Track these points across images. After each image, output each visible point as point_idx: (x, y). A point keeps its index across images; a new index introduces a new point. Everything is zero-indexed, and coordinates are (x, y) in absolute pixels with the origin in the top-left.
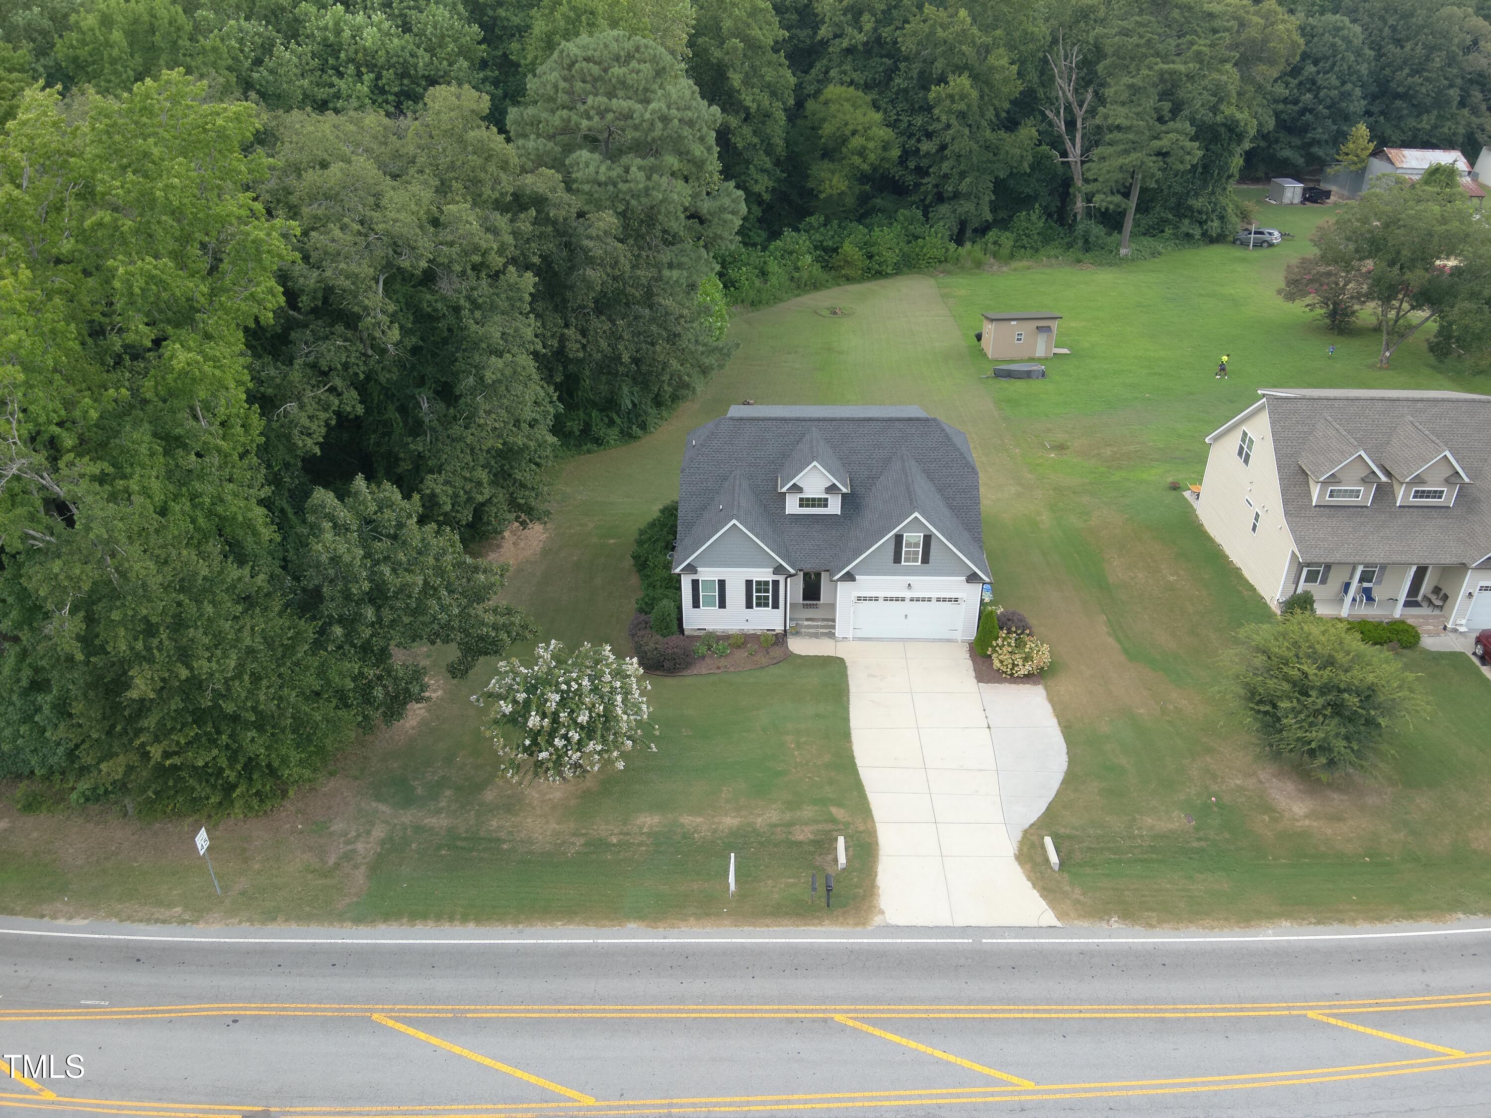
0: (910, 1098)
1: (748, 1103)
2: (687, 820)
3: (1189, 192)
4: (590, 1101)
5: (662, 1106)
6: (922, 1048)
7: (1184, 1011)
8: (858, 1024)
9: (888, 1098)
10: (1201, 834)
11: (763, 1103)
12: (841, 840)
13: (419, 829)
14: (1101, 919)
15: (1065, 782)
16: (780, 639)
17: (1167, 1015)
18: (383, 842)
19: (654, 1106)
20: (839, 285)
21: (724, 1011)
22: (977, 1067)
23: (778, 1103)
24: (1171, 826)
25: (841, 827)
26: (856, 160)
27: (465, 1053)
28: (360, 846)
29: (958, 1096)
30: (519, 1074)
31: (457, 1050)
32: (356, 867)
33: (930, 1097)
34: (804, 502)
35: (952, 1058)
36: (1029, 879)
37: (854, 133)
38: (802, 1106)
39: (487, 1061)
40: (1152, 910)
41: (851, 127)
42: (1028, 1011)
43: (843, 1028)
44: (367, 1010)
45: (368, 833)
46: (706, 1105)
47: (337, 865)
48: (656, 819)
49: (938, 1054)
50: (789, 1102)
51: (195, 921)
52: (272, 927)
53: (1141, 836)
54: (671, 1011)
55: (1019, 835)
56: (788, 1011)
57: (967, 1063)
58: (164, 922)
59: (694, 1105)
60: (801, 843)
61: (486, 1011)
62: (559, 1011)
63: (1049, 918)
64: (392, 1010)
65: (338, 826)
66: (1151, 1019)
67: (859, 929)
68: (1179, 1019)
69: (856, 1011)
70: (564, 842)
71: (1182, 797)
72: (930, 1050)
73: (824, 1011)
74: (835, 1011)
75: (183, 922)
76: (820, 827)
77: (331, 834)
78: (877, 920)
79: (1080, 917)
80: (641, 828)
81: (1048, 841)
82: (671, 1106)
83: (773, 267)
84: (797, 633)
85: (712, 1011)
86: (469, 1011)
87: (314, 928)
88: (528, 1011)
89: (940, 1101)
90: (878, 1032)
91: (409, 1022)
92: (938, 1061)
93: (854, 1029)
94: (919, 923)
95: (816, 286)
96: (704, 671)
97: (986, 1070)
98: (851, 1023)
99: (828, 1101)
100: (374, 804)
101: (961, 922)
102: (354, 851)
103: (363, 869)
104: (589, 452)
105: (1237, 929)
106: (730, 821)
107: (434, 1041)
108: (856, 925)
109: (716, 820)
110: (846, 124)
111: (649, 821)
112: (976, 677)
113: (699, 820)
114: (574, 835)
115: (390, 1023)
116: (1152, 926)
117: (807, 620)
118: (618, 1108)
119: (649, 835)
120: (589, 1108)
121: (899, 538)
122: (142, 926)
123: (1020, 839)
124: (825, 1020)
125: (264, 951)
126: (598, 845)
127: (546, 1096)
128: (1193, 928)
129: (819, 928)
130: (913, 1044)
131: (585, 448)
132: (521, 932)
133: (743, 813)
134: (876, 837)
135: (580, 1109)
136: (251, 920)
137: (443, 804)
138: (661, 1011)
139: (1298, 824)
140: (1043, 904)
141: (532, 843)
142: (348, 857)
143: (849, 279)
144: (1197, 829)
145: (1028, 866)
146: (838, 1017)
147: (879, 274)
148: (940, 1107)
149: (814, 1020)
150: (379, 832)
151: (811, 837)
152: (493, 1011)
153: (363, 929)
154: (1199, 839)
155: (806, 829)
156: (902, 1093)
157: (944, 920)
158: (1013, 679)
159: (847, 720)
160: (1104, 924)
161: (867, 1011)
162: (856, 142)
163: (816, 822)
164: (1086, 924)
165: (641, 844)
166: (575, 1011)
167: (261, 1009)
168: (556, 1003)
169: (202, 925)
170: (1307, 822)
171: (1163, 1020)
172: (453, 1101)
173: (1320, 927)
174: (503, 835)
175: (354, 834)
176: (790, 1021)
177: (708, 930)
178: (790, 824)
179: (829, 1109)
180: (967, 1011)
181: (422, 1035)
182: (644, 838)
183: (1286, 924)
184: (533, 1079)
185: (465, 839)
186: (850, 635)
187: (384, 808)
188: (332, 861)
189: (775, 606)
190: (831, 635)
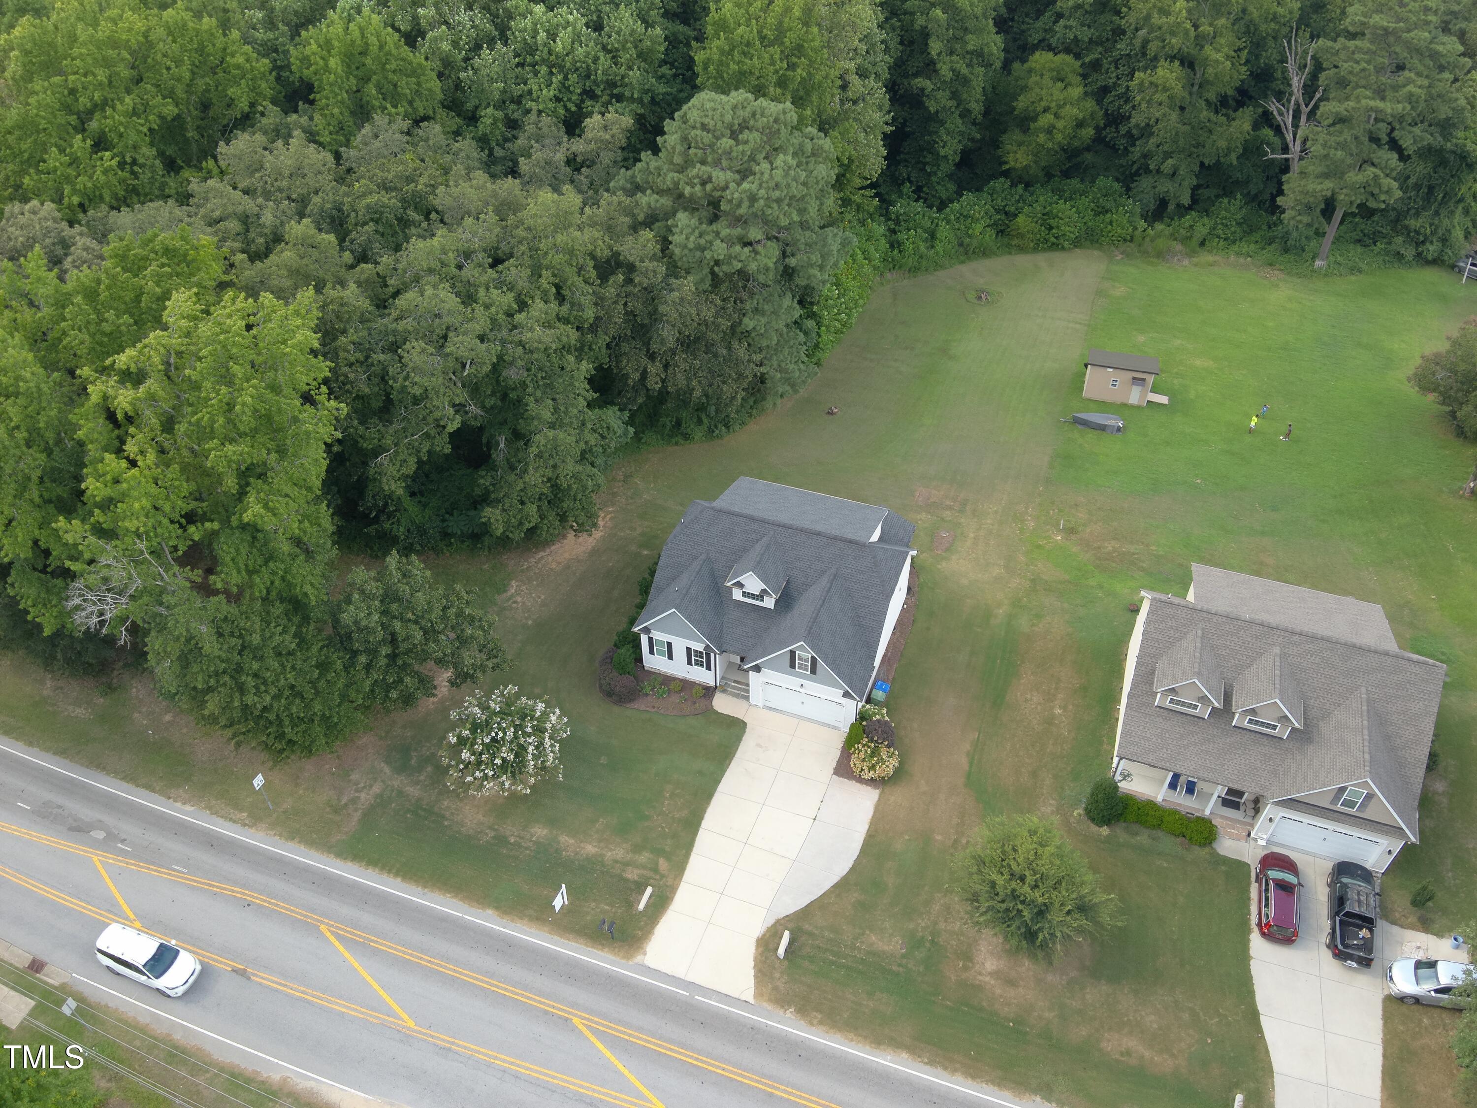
0: (588, 1089)
1: (496, 1058)
2: (563, 839)
3: (1409, 209)
4: (411, 1024)
5: (448, 1042)
6: (613, 1059)
7: (790, 1093)
8: (584, 1029)
9: (574, 1084)
10: (904, 961)
11: (504, 1061)
12: (649, 890)
13: (400, 793)
14: (782, 1007)
15: (836, 886)
16: (709, 692)
17: (776, 1092)
18: (377, 796)
19: (444, 1040)
20: (1010, 253)
21: (512, 992)
22: (638, 1084)
23: (512, 1063)
24: (886, 948)
25: (658, 877)
26: (1042, 138)
27: (360, 969)
28: (363, 795)
29: (616, 1098)
30: (382, 992)
31: (356, 965)
32: (356, 810)
33: (599, 1092)
34: (745, 594)
35: (626, 1072)
36: (755, 960)
38: (523, 1071)
39: (369, 979)
40: (821, 1012)
41: (1043, 104)
42: (692, 1057)
43: (574, 1029)
44: (319, 921)
45: (371, 786)
46: (472, 1050)
47: (346, 805)
48: (545, 832)
49: (620, 1067)
50: (518, 1066)
51: (251, 827)
52: (290, 844)
53: (859, 949)
54: (482, 981)
55: (771, 922)
56: (549, 1005)
57: (633, 1079)
58: (234, 822)
59: (465, 1048)
60: (626, 880)
61: (382, 944)
62: (421, 959)
63: (749, 995)
64: (332, 926)
65: (354, 777)
66: (764, 1091)
67: (623, 961)
68: (781, 1098)
69: (588, 1020)
70: (481, 832)
71: (912, 926)
72: (616, 1062)
73: (569, 1013)
74: (576, 1015)
75: (244, 825)
76: (645, 872)
77: (350, 781)
78: (639, 959)
79: (770, 1000)
80: (532, 836)
81: (787, 934)
82: (453, 1043)
83: (944, 232)
84: (724, 691)
85: (505, 990)
86: (373, 941)
87: (313, 852)
88: (404, 953)
89: (603, 1097)
90: (593, 1039)
91: (338, 937)
92: (618, 1072)
93: (581, 1032)
94: (663, 969)
95: (984, 252)
96: (643, 707)
97: (642, 1088)
98: (580, 1027)
99: (540, 1073)
100: (382, 764)
101: (690, 978)
102: (359, 798)
103: (359, 813)
105: (868, 1047)
106: (590, 849)
107: (347, 955)
108: (624, 958)
109: (582, 845)
110: (1041, 99)
111: (540, 832)
112: (835, 769)
113: (572, 841)
114: (490, 828)
115: (328, 934)
116: (812, 1024)
117: (735, 682)
118: (424, 1034)
119: (535, 843)
120: (409, 1029)
121: (793, 653)
122: (220, 821)
123: (769, 925)
124: (566, 1019)
125: (280, 861)
126: (504, 841)
127: (391, 1013)
128: (838, 1036)
129: (599, 952)
130: (608, 1054)
131: (673, 441)
132: (424, 894)
133: (602, 845)
134: (675, 894)
135: (404, 1027)
136: (280, 835)
137: (422, 778)
138: (477, 979)
139: (980, 978)
140: (751, 981)
141: (462, 826)
142: (354, 801)
143: (1022, 249)
144: (904, 956)
145: (760, 950)
146: (575, 1020)
147: (1055, 247)
148: (601, 1101)
149: (560, 1017)
150: (377, 789)
151: (636, 878)
152: (385, 946)
153: (339, 862)
154: (899, 965)
155: (636, 871)
156: (584, 1083)
157: (680, 973)
158: (860, 780)
159: (717, 782)
160: (781, 1012)
161: (596, 1023)
162: (1045, 120)
163: (644, 867)
164: (769, 1008)
165: (526, 848)
166: (430, 962)
167: (265, 901)
168: (422, 952)
169: (253, 831)
170: (987, 979)
171: (771, 1095)
172: (341, 997)
173: (927, 1068)
174: (447, 814)
175: (362, 785)
176: (546, 1012)
177: (532, 930)
178: (627, 864)
179: (538, 1079)
180: (655, 1044)
181: (341, 949)
182: (531, 844)
183: (905, 1055)
184: (388, 999)
185: (425, 810)
186: (760, 704)
187: (387, 770)
188: (344, 801)
189: (709, 668)
190: (747, 698)
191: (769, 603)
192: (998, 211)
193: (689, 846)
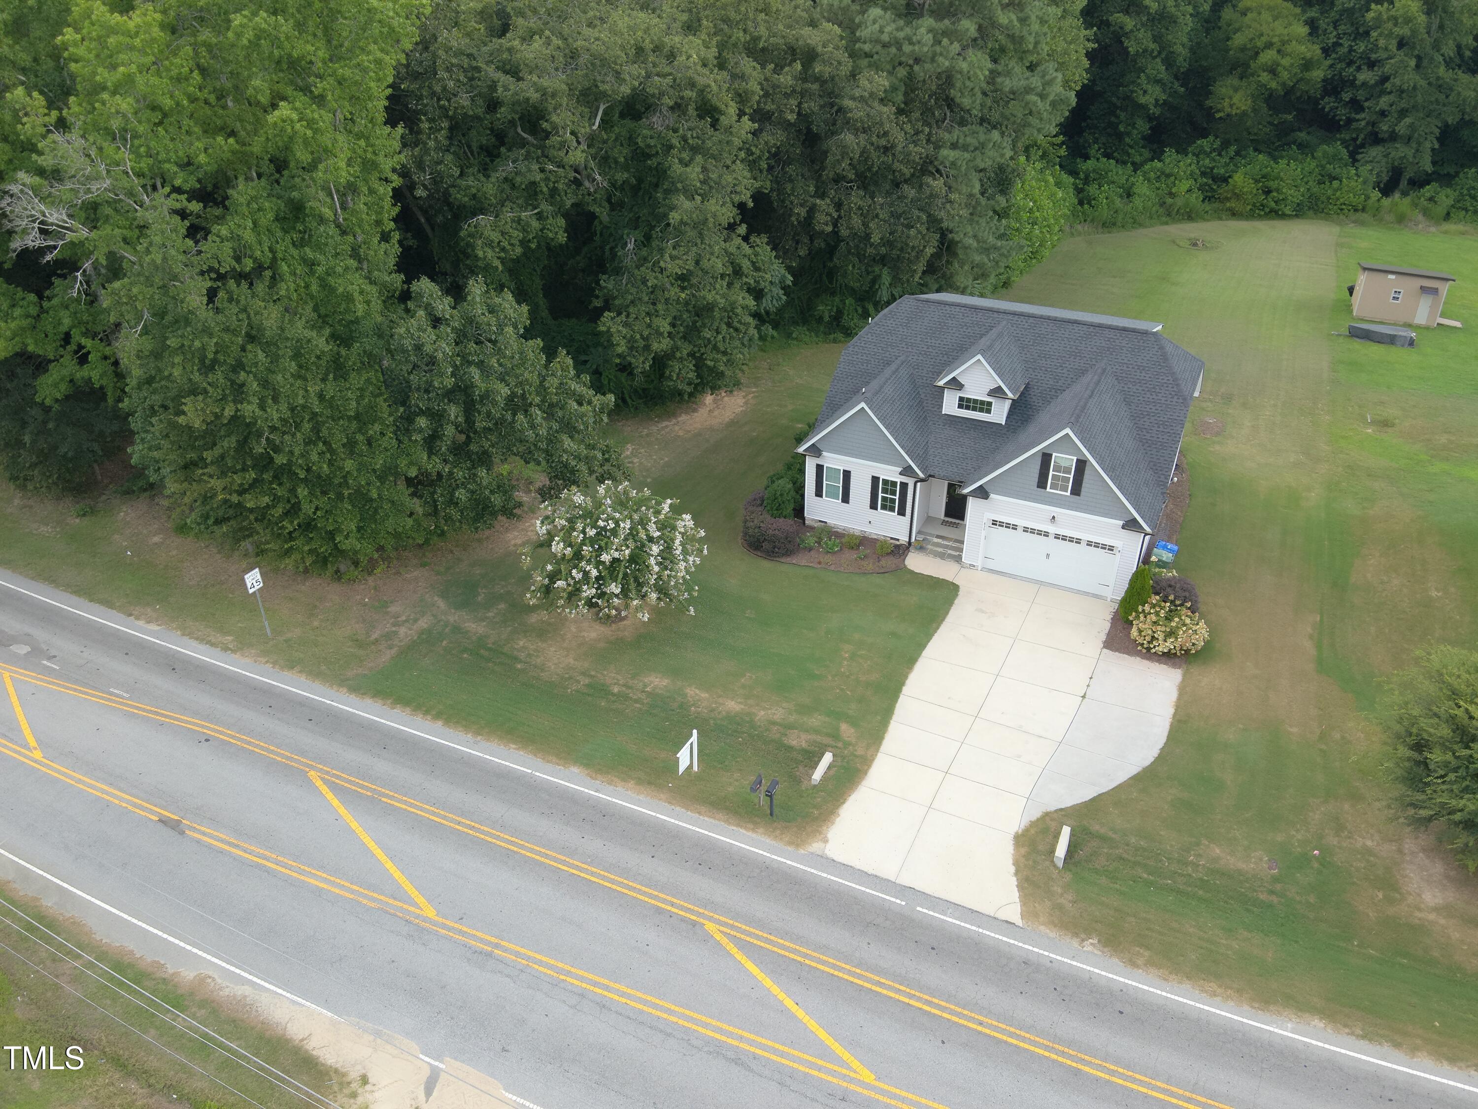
0: (730, 1035)
1: (568, 973)
2: (692, 692)
4: (430, 913)
5: (489, 943)
6: (775, 990)
7: (1113, 1073)
8: (724, 941)
9: (706, 1025)
10: (1278, 887)
11: (582, 979)
12: (828, 758)
13: (457, 629)
14: (1076, 935)
15: (1136, 779)
16: (901, 551)
17: (1086, 1069)
18: (422, 632)
19: (482, 941)
21: (604, 878)
22: (822, 1034)
23: (596, 984)
24: (1241, 865)
25: (840, 745)
26: (1265, 77)
27: (359, 830)
28: (402, 631)
29: (782, 1055)
30: (389, 865)
31: (354, 825)
32: (390, 647)
33: (752, 1043)
34: (964, 403)
35: (800, 1013)
36: (1016, 863)
37: (1269, 45)
38: (616, 997)
39: (372, 845)
40: (1147, 948)
41: (1264, 39)
42: (919, 999)
43: (707, 938)
44: (308, 766)
45: (416, 620)
46: (529, 958)
47: (377, 640)
48: (665, 682)
49: (789, 1003)
50: (607, 988)
51: (233, 651)
52: (287, 674)
53: (1196, 865)
54: (555, 860)
55: (1036, 814)
56: (664, 901)
57: (812, 1025)
58: (212, 645)
59: (517, 954)
60: (790, 748)
61: (399, 801)
62: (459, 823)
63: (1013, 912)
64: (327, 773)
65: (393, 609)
66: (1061, 1065)
67: (790, 849)
68: (1098, 1079)
69: (732, 927)
70: (570, 678)
71: (1280, 838)
72: (782, 996)
73: (699, 915)
74: (710, 919)
75: (226, 649)
76: (819, 738)
77: (387, 613)
78: (816, 847)
79: (1052, 924)
80: (645, 686)
81: (1066, 831)
82: (497, 946)
83: (1142, 189)
84: (922, 549)
85: (593, 874)
86: (387, 796)
87: (317, 685)
88: (434, 814)
89: (759, 1052)
90: (740, 956)
91: (333, 787)
92: (784, 1011)
93: (718, 943)
94: (857, 865)
96: (804, 563)
97: (830, 1041)
98: (718, 937)
99: (645, 1002)
100: (436, 598)
101: (905, 880)
102: (396, 633)
103: (394, 651)
104: (835, 341)
105: (1246, 1008)
106: (733, 706)
107: (342, 811)
108: (790, 843)
109: (720, 700)
110: (1262, 35)
111: (657, 682)
112: (1105, 642)
113: (705, 695)
114: (583, 674)
115: (319, 783)
116: (1134, 964)
117: (939, 537)
118: (450, 929)
119: (649, 694)
120: (425, 919)
121: (1046, 458)
122: (194, 643)
123: (1034, 819)
124: (694, 924)
125: (267, 691)
126: (602, 690)
127: (398, 894)
128: (1187, 986)
129: (750, 834)
130: (768, 982)
132: (476, 743)
133: (751, 702)
134: (869, 766)
135: (418, 916)
136: (274, 663)
137: (490, 614)
138: (547, 856)
140: (1015, 895)
141: (543, 670)
142: (389, 636)
143: (1234, 214)
144: (1276, 880)
145: (1023, 851)
146: (710, 926)
147: (1274, 214)
148: (755, 1057)
149: (683, 920)
150: (423, 623)
151: (804, 745)
152: (405, 802)
153: (353, 698)
154: (1272, 892)
155: (804, 736)
156: (725, 1027)
157: (888, 871)
158: (1149, 654)
159: (922, 645)
160: (1075, 943)
161: (744, 932)
162: (1267, 57)
163: (817, 732)
164: (1052, 935)
165: (636, 701)
166: (472, 828)
167: (233, 737)
168: (462, 815)
169: (237, 656)
171: (1077, 1072)
172: (321, 868)
174: (522, 656)
175: (404, 618)
176: (659, 911)
177: (641, 797)
178: (790, 727)
179: (642, 1012)
180: (850, 973)
181: (335, 802)
182: (643, 696)
184: (397, 874)
185: (490, 649)
186: (979, 564)
187: (441, 604)
188: (375, 636)
189: (902, 513)
190: (958, 559)
191: (999, 414)
192: (1203, 174)
193: (887, 713)
